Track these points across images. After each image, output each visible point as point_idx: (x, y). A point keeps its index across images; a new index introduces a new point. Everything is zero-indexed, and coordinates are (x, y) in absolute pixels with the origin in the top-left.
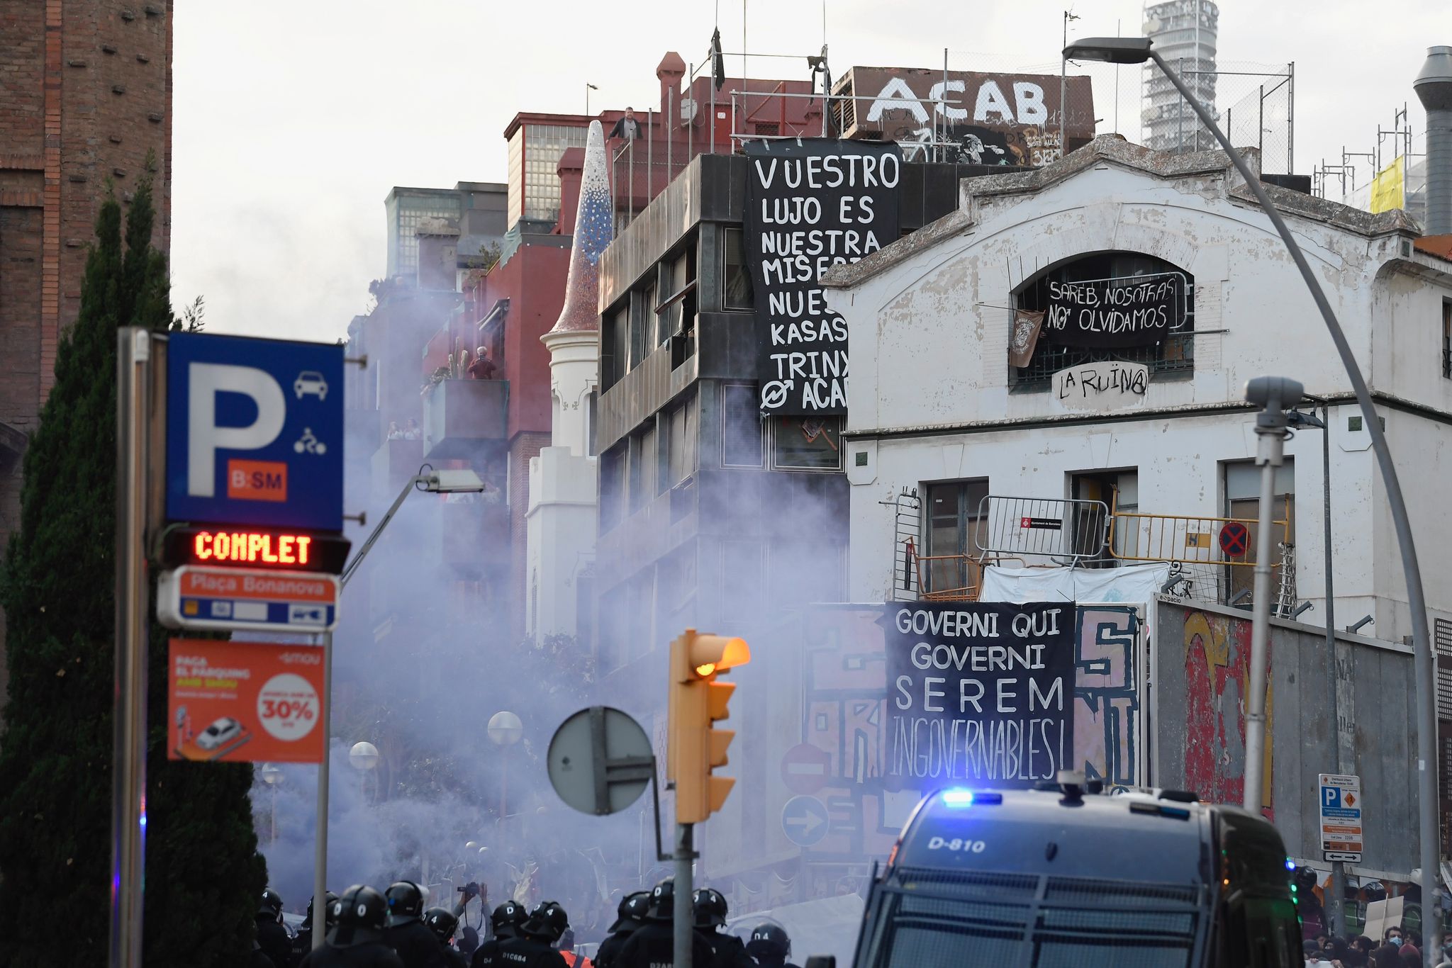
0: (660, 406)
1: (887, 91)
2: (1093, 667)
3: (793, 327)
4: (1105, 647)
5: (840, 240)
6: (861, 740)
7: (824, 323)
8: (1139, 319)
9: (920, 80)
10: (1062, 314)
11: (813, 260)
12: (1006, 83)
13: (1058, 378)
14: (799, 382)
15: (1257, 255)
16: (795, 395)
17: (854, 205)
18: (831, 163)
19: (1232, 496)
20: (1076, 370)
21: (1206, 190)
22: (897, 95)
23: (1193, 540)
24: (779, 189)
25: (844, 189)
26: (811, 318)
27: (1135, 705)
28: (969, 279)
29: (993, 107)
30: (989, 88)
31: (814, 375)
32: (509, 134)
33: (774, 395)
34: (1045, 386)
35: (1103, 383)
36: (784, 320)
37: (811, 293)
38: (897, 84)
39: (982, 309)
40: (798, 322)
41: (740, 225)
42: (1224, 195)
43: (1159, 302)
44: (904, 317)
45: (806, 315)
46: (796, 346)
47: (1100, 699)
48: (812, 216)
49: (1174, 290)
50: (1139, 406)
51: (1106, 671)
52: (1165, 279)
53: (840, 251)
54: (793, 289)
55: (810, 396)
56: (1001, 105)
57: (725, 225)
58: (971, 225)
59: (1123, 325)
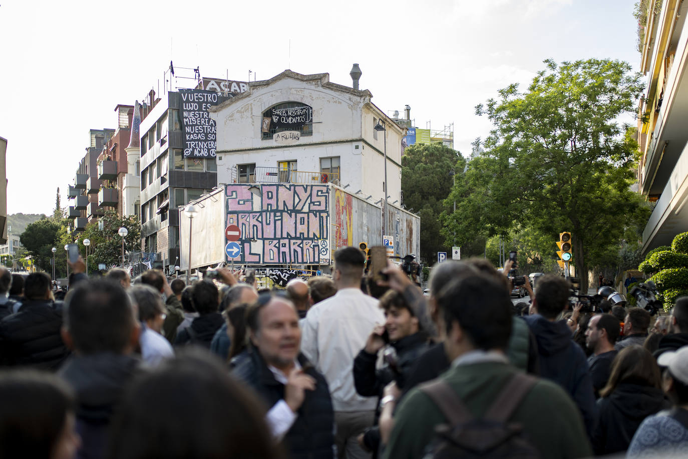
0: (157, 157)
1: (210, 84)
2: (315, 203)
3: (192, 135)
4: (319, 197)
5: (203, 114)
6: (244, 226)
7: (199, 135)
8: (297, 119)
9: (218, 82)
10: (276, 118)
11: (196, 119)
12: (238, 83)
13: (275, 136)
14: (193, 149)
15: (330, 102)
16: (193, 152)
17: (206, 106)
18: (200, 95)
19: (322, 167)
20: (280, 133)
21: (315, 84)
22: (213, 84)
23: (313, 178)
24: (188, 101)
25: (204, 102)
26: (196, 133)
27: (328, 215)
28: (250, 109)
29: (235, 89)
30: (234, 84)
31: (197, 147)
32: (115, 110)
33: (187, 152)
34: (271, 138)
35: (288, 137)
36: (190, 133)
37: (196, 127)
38: (213, 82)
39: (253, 117)
40: (193, 134)
41: (178, 110)
42: (320, 85)
43: (303, 115)
44: (232, 120)
45: (195, 132)
46: (193, 140)
47: (318, 213)
48: (196, 108)
49: (307, 112)
50: (298, 143)
51: (320, 205)
52: (304, 109)
53: (203, 117)
54: (192, 126)
55: (196, 153)
56: (237, 88)
57: (174, 109)
58: (250, 94)
59: (293, 121)
